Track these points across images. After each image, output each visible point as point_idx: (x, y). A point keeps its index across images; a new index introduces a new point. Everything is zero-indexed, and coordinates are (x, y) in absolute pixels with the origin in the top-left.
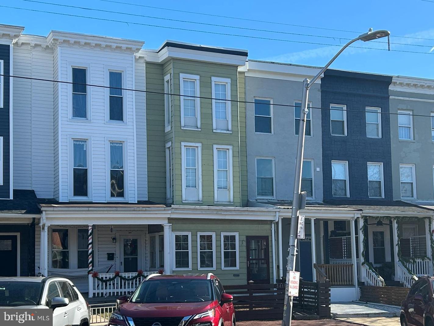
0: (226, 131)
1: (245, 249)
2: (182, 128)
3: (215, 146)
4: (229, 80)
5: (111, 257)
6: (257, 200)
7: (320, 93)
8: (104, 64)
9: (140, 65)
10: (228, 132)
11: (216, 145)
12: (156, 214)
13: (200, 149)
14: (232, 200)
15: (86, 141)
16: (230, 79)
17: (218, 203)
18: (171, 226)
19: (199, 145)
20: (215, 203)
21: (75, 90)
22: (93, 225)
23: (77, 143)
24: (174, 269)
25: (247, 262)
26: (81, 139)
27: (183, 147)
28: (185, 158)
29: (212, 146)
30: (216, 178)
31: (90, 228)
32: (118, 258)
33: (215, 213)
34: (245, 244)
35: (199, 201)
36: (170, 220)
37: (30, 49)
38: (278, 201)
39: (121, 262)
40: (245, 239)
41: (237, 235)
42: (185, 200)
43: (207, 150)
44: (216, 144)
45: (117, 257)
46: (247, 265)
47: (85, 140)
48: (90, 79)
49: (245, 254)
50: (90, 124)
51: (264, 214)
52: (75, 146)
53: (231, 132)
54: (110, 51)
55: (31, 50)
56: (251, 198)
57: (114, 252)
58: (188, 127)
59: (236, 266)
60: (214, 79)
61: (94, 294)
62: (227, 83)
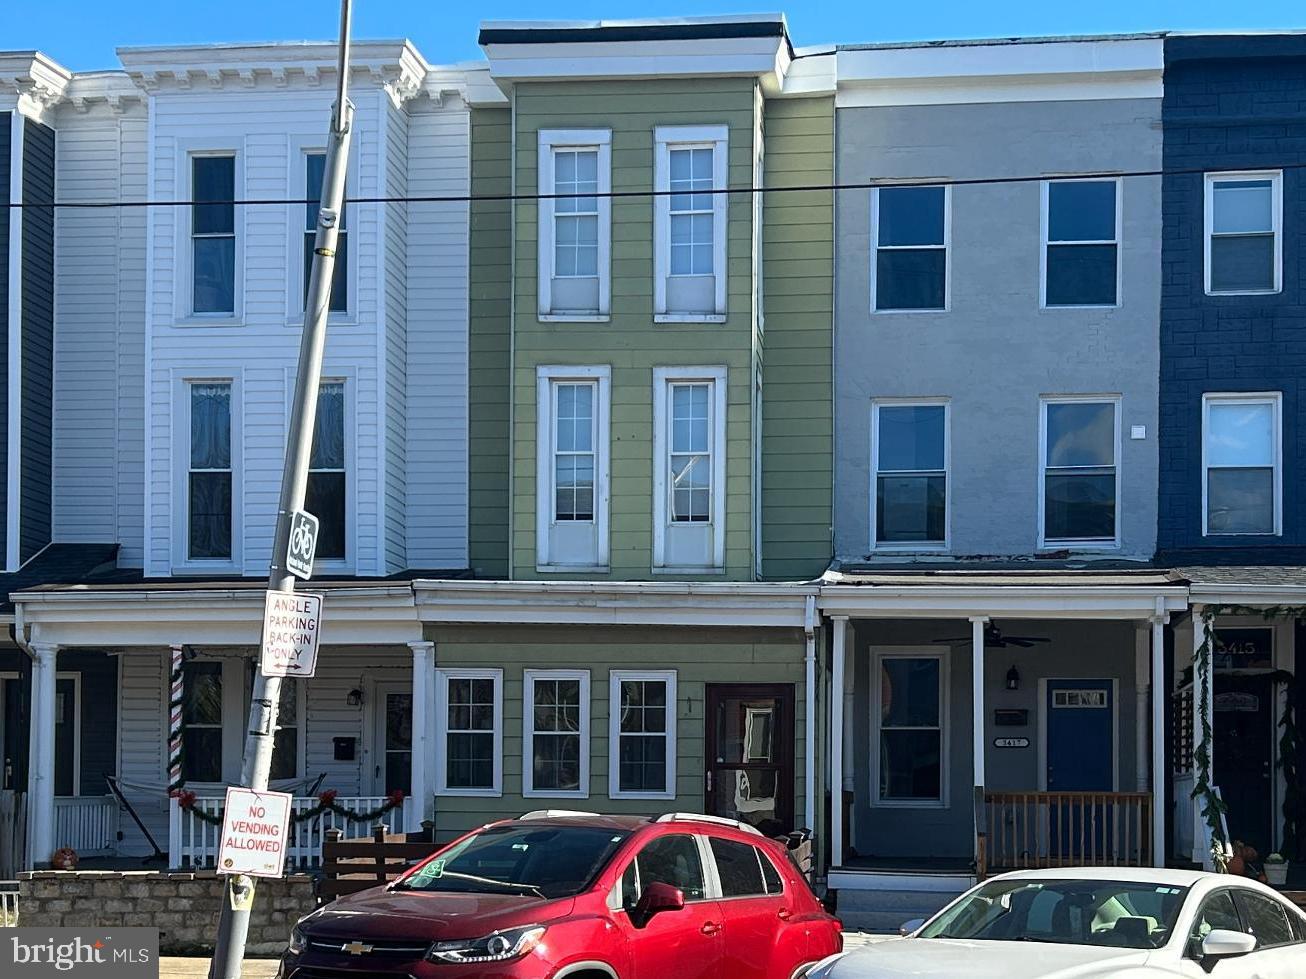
0: (703, 317)
1: (698, 728)
2: (541, 319)
3: (661, 374)
4: (722, 132)
5: (345, 749)
6: (868, 559)
7: (1159, 136)
8: (286, 134)
9: (457, 119)
10: (710, 319)
11: (664, 369)
12: (371, 608)
13: (605, 385)
14: (719, 559)
15: (229, 386)
16: (725, 129)
17: (666, 571)
18: (433, 649)
19: (603, 372)
20: (654, 571)
21: (199, 225)
22: (185, 645)
23: (203, 392)
24: (442, 789)
25: (706, 776)
26: (214, 379)
27: (544, 385)
28: (555, 419)
29: (649, 371)
30: (661, 484)
31: (176, 654)
32: (369, 753)
33: (575, 603)
34: (699, 710)
35: (597, 565)
36: (431, 629)
37: (112, 115)
38: (957, 558)
39: (378, 768)
40: (701, 694)
41: (670, 678)
42: (548, 565)
43: (632, 389)
44: (666, 365)
45: (366, 752)
46: (706, 786)
47: (226, 382)
48: (245, 187)
49: (698, 747)
50: (237, 331)
51: (758, 605)
52: (197, 403)
53: (722, 319)
54: (306, 88)
55: (116, 120)
56: (847, 550)
57: (357, 736)
58: (564, 314)
59: (663, 788)
60: (663, 135)
61: (186, 858)
62: (715, 142)
